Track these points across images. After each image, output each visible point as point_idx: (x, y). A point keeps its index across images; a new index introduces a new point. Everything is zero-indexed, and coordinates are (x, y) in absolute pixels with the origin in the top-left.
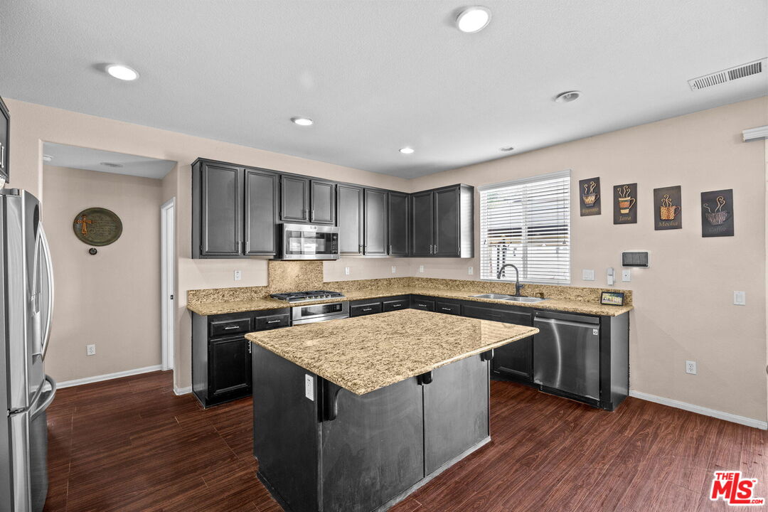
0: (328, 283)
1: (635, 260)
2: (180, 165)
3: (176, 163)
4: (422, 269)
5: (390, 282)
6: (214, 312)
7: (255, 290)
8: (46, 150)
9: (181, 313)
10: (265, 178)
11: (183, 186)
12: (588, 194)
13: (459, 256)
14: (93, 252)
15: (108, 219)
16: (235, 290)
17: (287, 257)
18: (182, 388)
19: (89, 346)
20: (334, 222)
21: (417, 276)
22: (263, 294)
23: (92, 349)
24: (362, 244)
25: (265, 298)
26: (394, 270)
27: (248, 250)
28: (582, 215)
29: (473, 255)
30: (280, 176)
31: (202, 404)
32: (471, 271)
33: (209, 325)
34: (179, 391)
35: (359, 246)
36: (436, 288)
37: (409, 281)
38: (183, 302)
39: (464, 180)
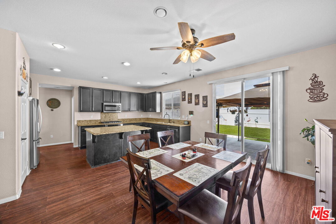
0: (120, 119)
1: (191, 113)
2: (75, 88)
3: (74, 87)
4: (150, 115)
5: (140, 119)
6: (82, 125)
7: (97, 121)
8: (39, 85)
9: (75, 126)
10: (99, 91)
11: (76, 93)
12: (183, 96)
13: (156, 112)
14: (52, 110)
15: (56, 101)
16: (91, 120)
17: (104, 112)
18: (76, 146)
19: (51, 135)
20: (120, 102)
21: (149, 117)
22: (99, 122)
23: (52, 136)
24: (129, 108)
25: (100, 123)
26: (142, 116)
27: (93, 110)
28: (182, 101)
29: (161, 111)
30: (103, 90)
31: (80, 149)
32: (161, 116)
33: (81, 128)
34: (75, 146)
35: (128, 109)
36: (153, 121)
37: (148, 119)
38: (76, 123)
39: (157, 91)
